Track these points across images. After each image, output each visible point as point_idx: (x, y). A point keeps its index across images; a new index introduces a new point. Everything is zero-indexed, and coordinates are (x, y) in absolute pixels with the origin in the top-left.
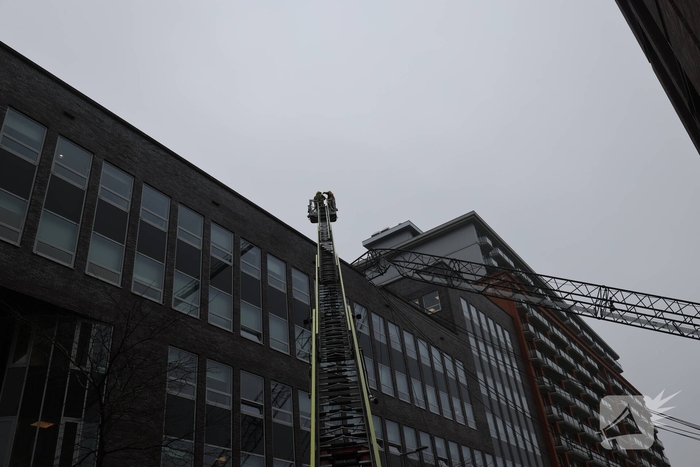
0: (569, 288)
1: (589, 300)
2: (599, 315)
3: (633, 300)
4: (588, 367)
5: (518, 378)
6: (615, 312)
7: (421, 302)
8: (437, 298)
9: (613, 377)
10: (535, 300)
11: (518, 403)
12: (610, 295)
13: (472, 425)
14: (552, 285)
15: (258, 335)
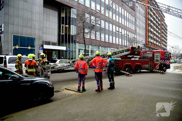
0: (162, 5)
1: (165, 9)
2: (166, 12)
3: (174, 9)
4: (159, 19)
5: (144, 21)
6: (169, 12)
7: (128, 3)
8: (132, 3)
9: (163, 22)
10: (154, 7)
11: (143, 26)
12: (170, 8)
13: (134, 29)
14: (158, 4)
15: (99, 11)
